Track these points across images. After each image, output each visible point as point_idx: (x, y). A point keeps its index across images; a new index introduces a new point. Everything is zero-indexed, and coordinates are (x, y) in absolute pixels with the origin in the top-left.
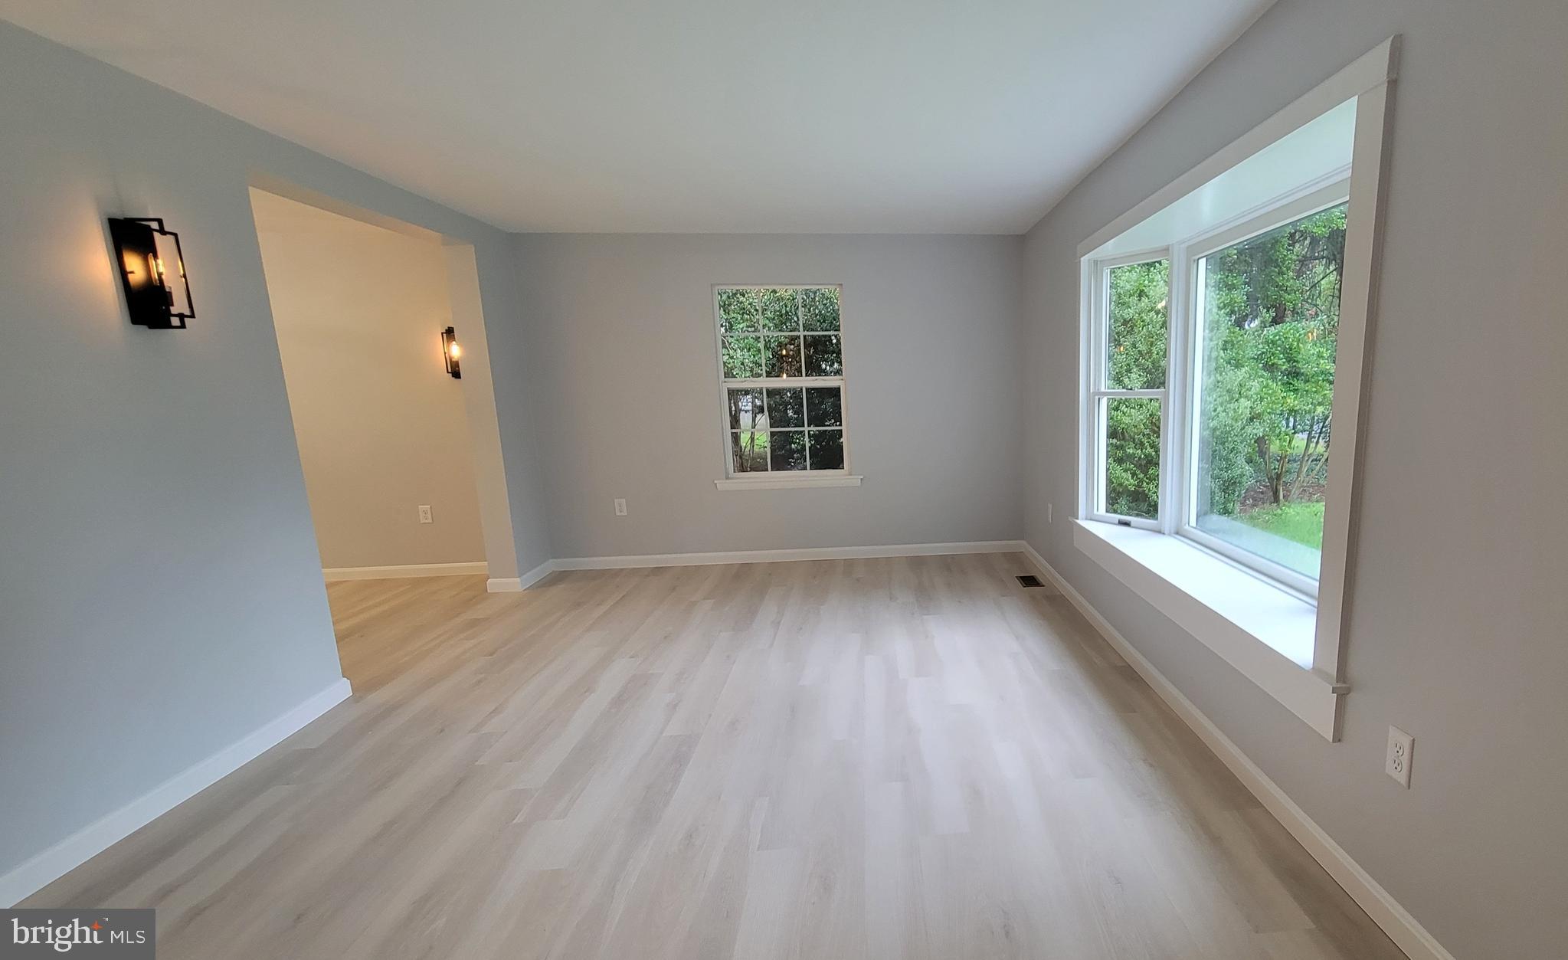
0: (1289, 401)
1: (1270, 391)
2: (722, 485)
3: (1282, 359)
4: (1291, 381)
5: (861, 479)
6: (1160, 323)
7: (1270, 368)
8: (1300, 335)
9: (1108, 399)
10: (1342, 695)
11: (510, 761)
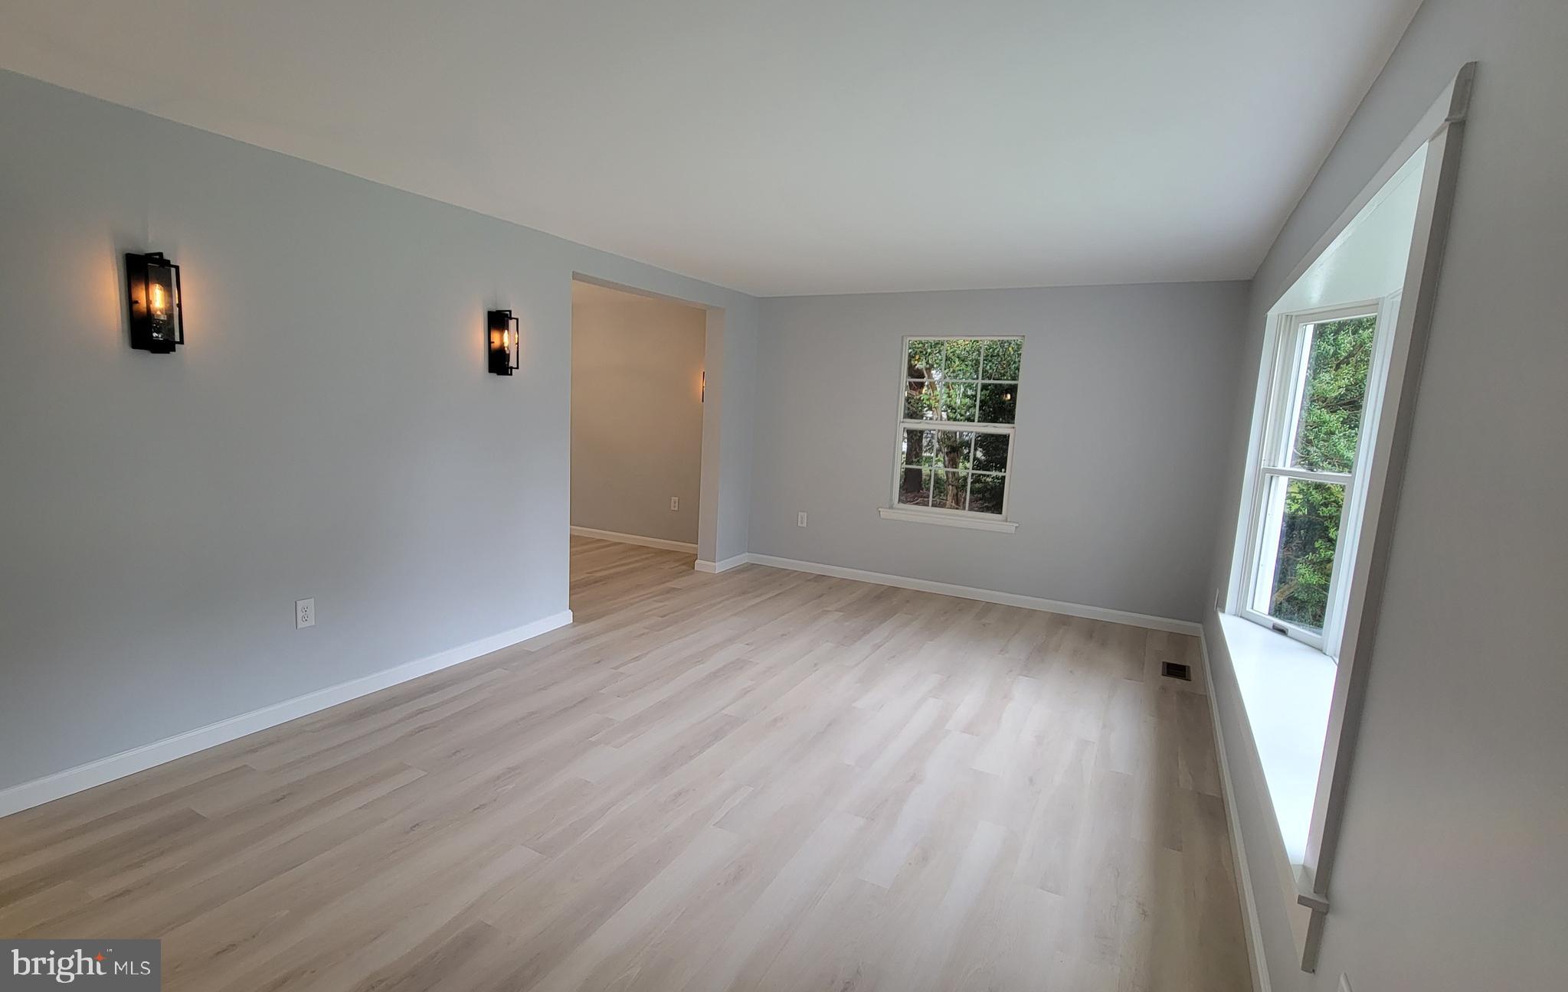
2: (885, 513)
5: (1017, 527)
9: (1289, 479)
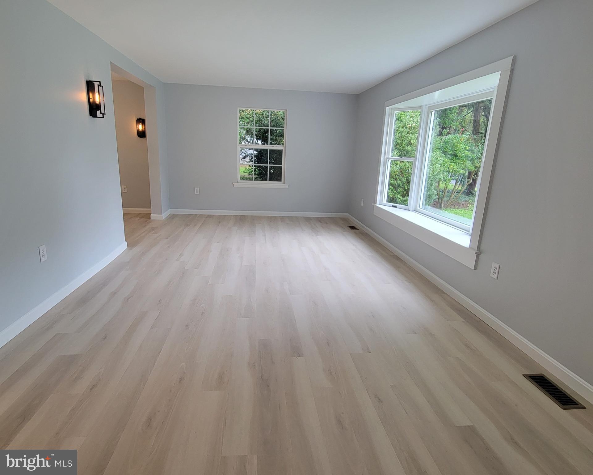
0: (451, 166)
1: (444, 162)
2: (235, 185)
3: (450, 149)
4: (453, 159)
5: (288, 186)
6: (407, 132)
7: (445, 152)
8: (458, 140)
9: (391, 161)
10: (478, 256)
11: (196, 269)
